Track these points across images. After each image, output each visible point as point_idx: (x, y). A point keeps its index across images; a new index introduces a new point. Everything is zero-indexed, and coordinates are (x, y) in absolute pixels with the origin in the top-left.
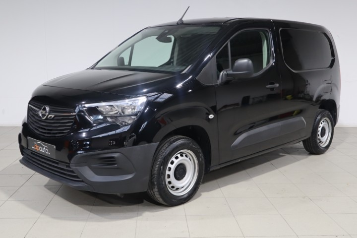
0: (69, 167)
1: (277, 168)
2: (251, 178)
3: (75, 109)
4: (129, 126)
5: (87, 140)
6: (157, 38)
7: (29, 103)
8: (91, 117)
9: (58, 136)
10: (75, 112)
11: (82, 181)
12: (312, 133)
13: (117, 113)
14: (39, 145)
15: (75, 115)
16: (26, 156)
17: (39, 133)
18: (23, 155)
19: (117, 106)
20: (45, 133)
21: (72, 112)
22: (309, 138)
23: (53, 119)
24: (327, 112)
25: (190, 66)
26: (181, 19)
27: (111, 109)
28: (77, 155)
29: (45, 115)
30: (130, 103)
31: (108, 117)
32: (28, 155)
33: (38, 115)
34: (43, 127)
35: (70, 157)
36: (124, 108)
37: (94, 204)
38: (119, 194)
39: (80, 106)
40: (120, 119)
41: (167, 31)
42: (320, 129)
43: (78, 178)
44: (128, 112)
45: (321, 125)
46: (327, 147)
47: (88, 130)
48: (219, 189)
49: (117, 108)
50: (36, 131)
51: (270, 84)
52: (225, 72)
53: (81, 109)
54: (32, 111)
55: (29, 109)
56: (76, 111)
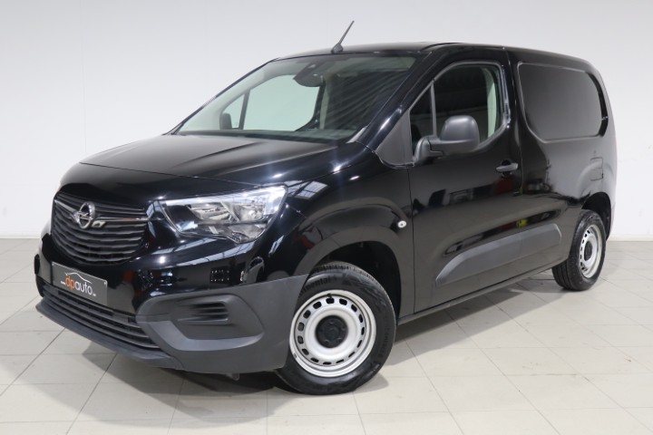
0: (134, 321)
1: (512, 318)
2: (468, 336)
3: (147, 209)
4: (252, 244)
5: (168, 270)
6: (295, 79)
7: (55, 198)
8: (178, 225)
9: (112, 262)
10: (146, 216)
11: (159, 350)
12: (571, 252)
13: (228, 217)
14: (75, 278)
15: (146, 222)
16: (49, 297)
17: (74, 255)
18: (42, 295)
19: (228, 204)
20: (86, 255)
21: (140, 216)
22: (565, 262)
23: (103, 228)
24: (595, 214)
25: (363, 130)
26: (339, 44)
27: (218, 210)
28: (150, 300)
29: (87, 221)
30: (252, 198)
31: (211, 225)
32: (52, 296)
33: (72, 221)
34: (83, 244)
35: (137, 303)
36: (241, 208)
37: (180, 392)
38: (230, 375)
39: (156, 203)
40: (234, 230)
41: (313, 66)
42: (583, 245)
43: (151, 342)
44: (249, 216)
45: (585, 239)
46: (595, 277)
47: (170, 250)
48: (413, 359)
49: (226, 208)
50: (68, 251)
51: (503, 164)
52: (426, 142)
53: (158, 209)
54: (60, 213)
55: (56, 209)
56: (148, 212)
